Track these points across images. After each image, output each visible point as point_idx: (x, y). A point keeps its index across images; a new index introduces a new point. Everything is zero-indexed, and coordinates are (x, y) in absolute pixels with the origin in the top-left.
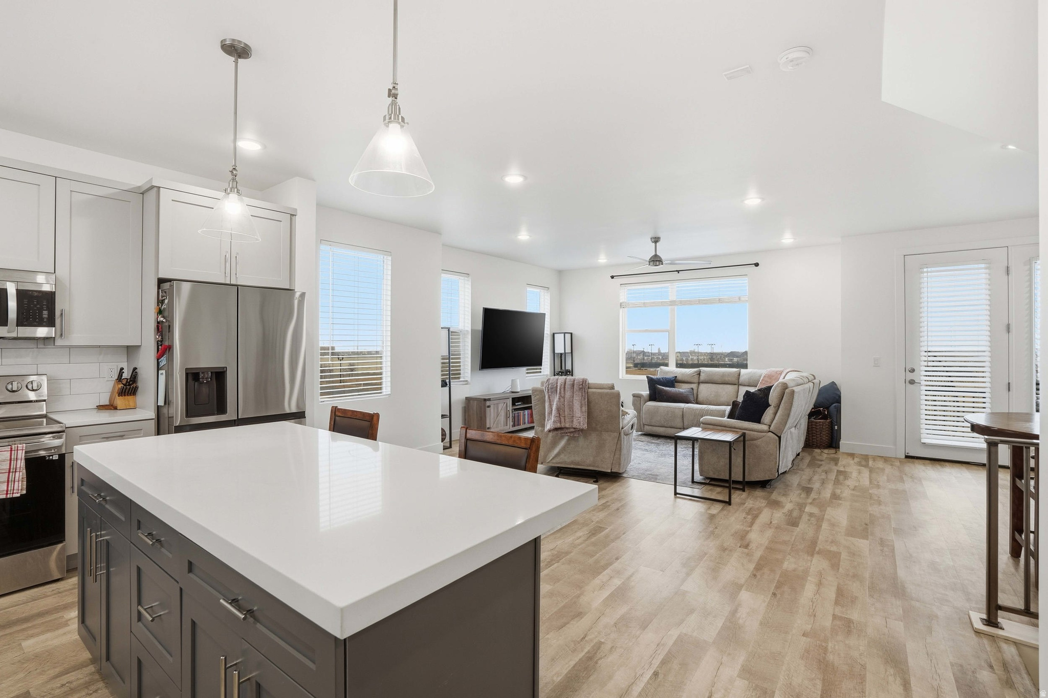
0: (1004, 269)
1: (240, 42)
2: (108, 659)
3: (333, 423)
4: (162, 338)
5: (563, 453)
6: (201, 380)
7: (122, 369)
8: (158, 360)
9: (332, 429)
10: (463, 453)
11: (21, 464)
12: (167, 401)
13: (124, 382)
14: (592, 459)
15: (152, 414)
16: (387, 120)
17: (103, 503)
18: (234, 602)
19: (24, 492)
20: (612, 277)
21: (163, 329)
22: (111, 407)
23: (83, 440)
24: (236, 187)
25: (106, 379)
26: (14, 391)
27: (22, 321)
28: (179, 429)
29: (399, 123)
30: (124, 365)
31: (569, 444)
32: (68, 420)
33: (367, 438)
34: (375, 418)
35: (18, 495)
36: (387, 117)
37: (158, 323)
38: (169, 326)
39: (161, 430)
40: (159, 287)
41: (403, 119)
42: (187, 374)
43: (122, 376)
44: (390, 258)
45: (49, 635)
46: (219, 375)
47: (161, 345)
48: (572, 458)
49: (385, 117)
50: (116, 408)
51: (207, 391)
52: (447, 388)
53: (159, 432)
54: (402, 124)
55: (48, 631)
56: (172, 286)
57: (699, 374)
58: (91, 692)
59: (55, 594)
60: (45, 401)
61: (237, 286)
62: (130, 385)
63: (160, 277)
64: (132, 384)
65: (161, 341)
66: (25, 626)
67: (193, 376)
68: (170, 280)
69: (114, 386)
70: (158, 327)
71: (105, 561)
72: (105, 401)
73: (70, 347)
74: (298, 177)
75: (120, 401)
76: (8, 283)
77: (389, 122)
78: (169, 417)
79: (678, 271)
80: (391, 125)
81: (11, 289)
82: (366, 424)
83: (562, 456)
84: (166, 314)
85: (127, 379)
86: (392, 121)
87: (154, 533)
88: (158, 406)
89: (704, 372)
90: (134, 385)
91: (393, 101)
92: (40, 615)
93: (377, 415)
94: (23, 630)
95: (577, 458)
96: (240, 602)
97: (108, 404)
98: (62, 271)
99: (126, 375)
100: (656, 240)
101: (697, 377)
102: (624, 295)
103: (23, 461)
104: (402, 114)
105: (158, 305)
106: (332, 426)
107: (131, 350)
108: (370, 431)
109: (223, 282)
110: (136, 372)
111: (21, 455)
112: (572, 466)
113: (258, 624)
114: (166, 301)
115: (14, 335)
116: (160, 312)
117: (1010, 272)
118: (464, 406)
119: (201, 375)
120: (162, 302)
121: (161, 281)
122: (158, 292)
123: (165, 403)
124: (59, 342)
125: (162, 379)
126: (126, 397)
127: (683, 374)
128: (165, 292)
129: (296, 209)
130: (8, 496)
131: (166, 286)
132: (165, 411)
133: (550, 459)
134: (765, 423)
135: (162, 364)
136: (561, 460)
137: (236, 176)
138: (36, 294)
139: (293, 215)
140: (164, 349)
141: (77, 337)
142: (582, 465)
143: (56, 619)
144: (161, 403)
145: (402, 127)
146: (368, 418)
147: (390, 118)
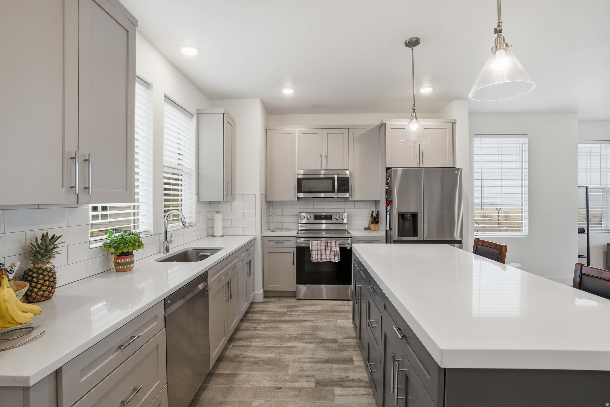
1: (413, 38)
2: (360, 339)
3: (475, 248)
4: (388, 197)
6: (405, 218)
7: (373, 211)
8: (386, 207)
9: (475, 252)
10: (578, 284)
11: (338, 249)
12: (390, 228)
13: (374, 218)
15: (384, 234)
16: (494, 50)
17: (360, 270)
18: (399, 329)
19: (339, 261)
21: (388, 192)
22: (369, 229)
23: (358, 242)
24: (415, 116)
25: (367, 216)
26: (337, 219)
27: (339, 191)
28: (395, 242)
29: (504, 49)
30: (374, 210)
32: (353, 233)
33: (498, 261)
34: (504, 249)
35: (337, 262)
36: (494, 48)
37: (386, 189)
38: (391, 191)
39: (388, 242)
40: (387, 172)
41: (507, 45)
42: (399, 215)
43: (373, 215)
44: (527, 139)
45: (344, 321)
46: (414, 216)
47: (387, 200)
49: (492, 48)
50: (370, 230)
51: (408, 224)
52: (585, 235)
53: (387, 242)
54: (506, 48)
55: (345, 319)
56: (392, 171)
58: (355, 350)
59: (348, 306)
60: (346, 224)
61: (422, 168)
62: (376, 219)
63: (387, 167)
64: (377, 219)
65: (388, 198)
66: (338, 314)
67: (402, 216)
68: (391, 168)
69: (370, 220)
70: (386, 191)
71: (360, 295)
72: (367, 226)
73: (355, 201)
74: (456, 100)
75: (372, 227)
76: (335, 175)
77: (496, 51)
78: (391, 236)
80: (497, 52)
81: (336, 177)
82: (497, 251)
84: (390, 185)
85: (375, 216)
86: (498, 49)
87: (374, 287)
88: (386, 230)
90: (378, 219)
91: (498, 35)
92: (343, 312)
93: (506, 247)
94: (337, 315)
96: (402, 330)
97: (368, 227)
98: (351, 168)
99: (375, 214)
103: (339, 248)
104: (506, 42)
105: (386, 181)
106: (475, 250)
107: (377, 203)
108: (500, 257)
109: (416, 166)
110: (378, 213)
111: (338, 245)
113: (408, 344)
114: (390, 178)
115: (336, 196)
116: (387, 184)
118: (606, 250)
119: (405, 216)
120: (388, 179)
121: (388, 169)
122: (386, 174)
123: (389, 229)
124: (350, 199)
125: (388, 216)
126: (375, 225)
128: (389, 174)
129: (456, 119)
130: (335, 261)
131: (389, 171)
132: (389, 232)
135: (388, 210)
137: (415, 110)
138: (344, 179)
139: (454, 123)
140: (389, 202)
141: (357, 196)
143: (347, 315)
144: (388, 229)
145: (506, 50)
146: (498, 248)
147: (496, 48)
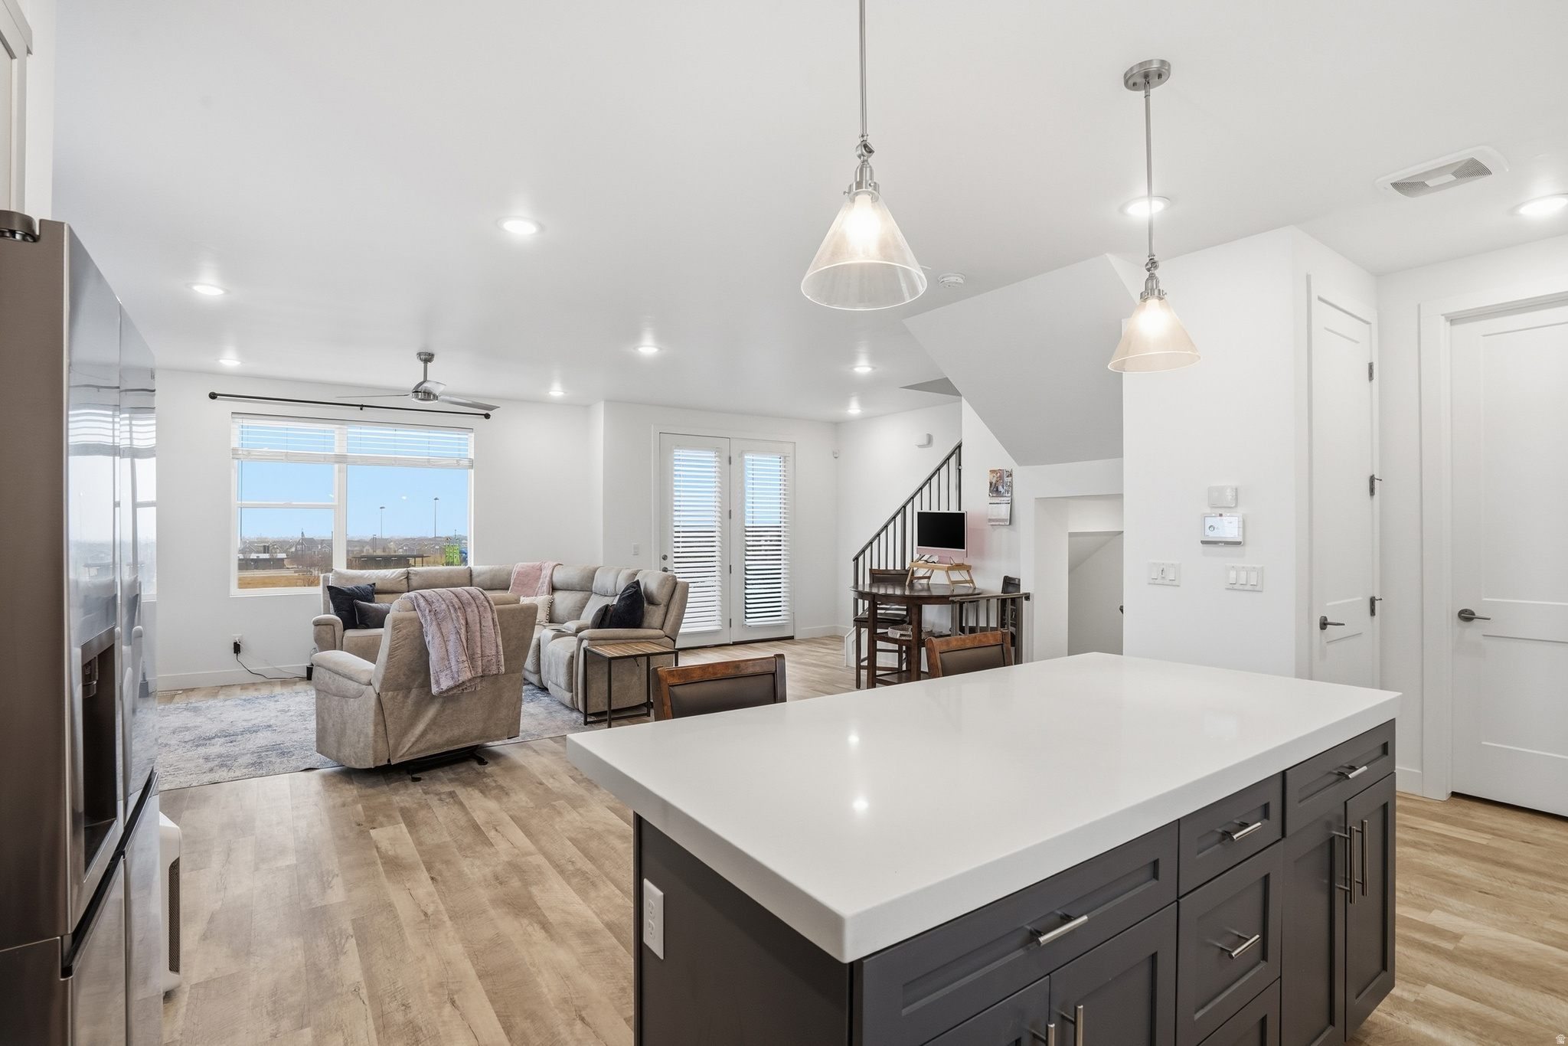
0: (728, 459)
5: (431, 730)
14: (480, 726)
20: (213, 396)
31: (444, 711)
48: (448, 735)
57: (408, 578)
79: (362, 407)
83: (430, 736)
89: (417, 574)
95: (457, 732)
100: (427, 358)
101: (405, 582)
102: (237, 434)
112: (446, 749)
117: (732, 462)
127: (383, 579)
133: (405, 749)
134: (655, 626)
136: (428, 744)
142: (466, 742)
